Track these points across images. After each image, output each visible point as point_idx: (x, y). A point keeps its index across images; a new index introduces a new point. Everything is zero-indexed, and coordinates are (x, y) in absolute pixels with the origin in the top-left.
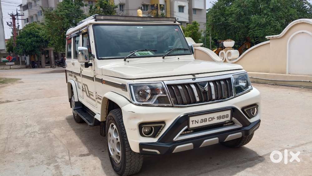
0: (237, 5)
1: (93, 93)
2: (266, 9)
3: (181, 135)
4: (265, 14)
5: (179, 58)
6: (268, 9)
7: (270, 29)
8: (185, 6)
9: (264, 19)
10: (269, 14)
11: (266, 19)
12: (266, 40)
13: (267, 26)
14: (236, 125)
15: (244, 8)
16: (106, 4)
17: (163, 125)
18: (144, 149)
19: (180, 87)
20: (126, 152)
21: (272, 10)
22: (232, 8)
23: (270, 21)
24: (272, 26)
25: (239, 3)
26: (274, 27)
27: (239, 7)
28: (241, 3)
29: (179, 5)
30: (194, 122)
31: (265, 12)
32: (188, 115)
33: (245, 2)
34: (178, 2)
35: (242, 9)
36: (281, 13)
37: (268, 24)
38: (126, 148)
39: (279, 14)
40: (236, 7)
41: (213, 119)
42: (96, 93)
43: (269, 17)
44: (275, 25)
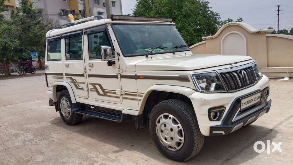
0: (155, 12)
1: (115, 91)
2: (180, 15)
3: (238, 115)
4: (180, 20)
5: (186, 54)
6: (181, 16)
7: (185, 33)
8: (104, 12)
9: (179, 24)
10: (182, 20)
11: (180, 24)
12: (203, 40)
13: (182, 30)
14: (262, 105)
15: (162, 14)
16: (29, 9)
17: (224, 109)
18: (214, 132)
19: (228, 75)
20: (195, 137)
21: (184, 16)
22: (151, 15)
23: (184, 26)
24: (186, 30)
25: (157, 10)
26: (187, 31)
27: (157, 14)
28: (159, 10)
29: (98, 11)
30: (243, 104)
31: (179, 18)
32: (239, 98)
33: (162, 10)
34: (97, 8)
35: (160, 15)
36: (192, 19)
37: (182, 29)
38: (194, 133)
39: (190, 20)
40: (155, 14)
41: (252, 100)
42: (121, 90)
43: (182, 23)
44: (188, 30)
